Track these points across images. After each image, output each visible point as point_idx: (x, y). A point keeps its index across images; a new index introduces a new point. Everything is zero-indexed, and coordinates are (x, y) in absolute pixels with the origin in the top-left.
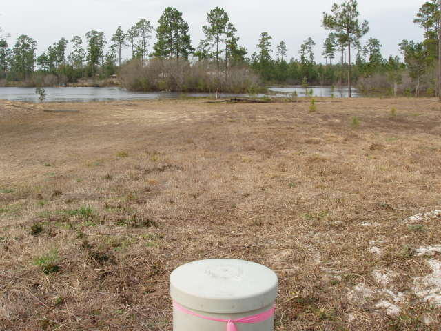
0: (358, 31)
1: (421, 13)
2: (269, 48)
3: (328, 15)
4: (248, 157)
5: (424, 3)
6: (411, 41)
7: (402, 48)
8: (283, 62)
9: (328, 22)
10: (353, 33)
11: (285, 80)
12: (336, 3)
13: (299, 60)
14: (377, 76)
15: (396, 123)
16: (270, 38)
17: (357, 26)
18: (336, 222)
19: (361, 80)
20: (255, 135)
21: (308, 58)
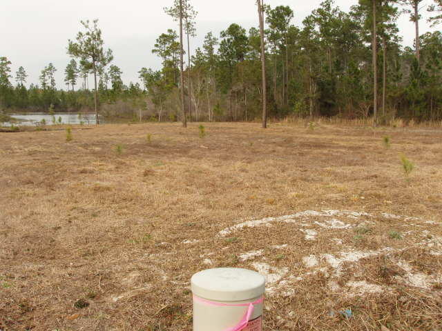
0: (103, 60)
1: (158, 44)
2: (8, 73)
3: (73, 43)
4: (30, 191)
5: (161, 35)
6: (150, 69)
7: (142, 75)
8: (24, 88)
9: (73, 50)
10: (99, 61)
11: (26, 107)
12: (81, 31)
13: (40, 87)
14: (120, 102)
15: (154, 148)
16: (9, 62)
17: (102, 54)
18: (162, 243)
19: (105, 106)
20: (22, 167)
21: (50, 85)
